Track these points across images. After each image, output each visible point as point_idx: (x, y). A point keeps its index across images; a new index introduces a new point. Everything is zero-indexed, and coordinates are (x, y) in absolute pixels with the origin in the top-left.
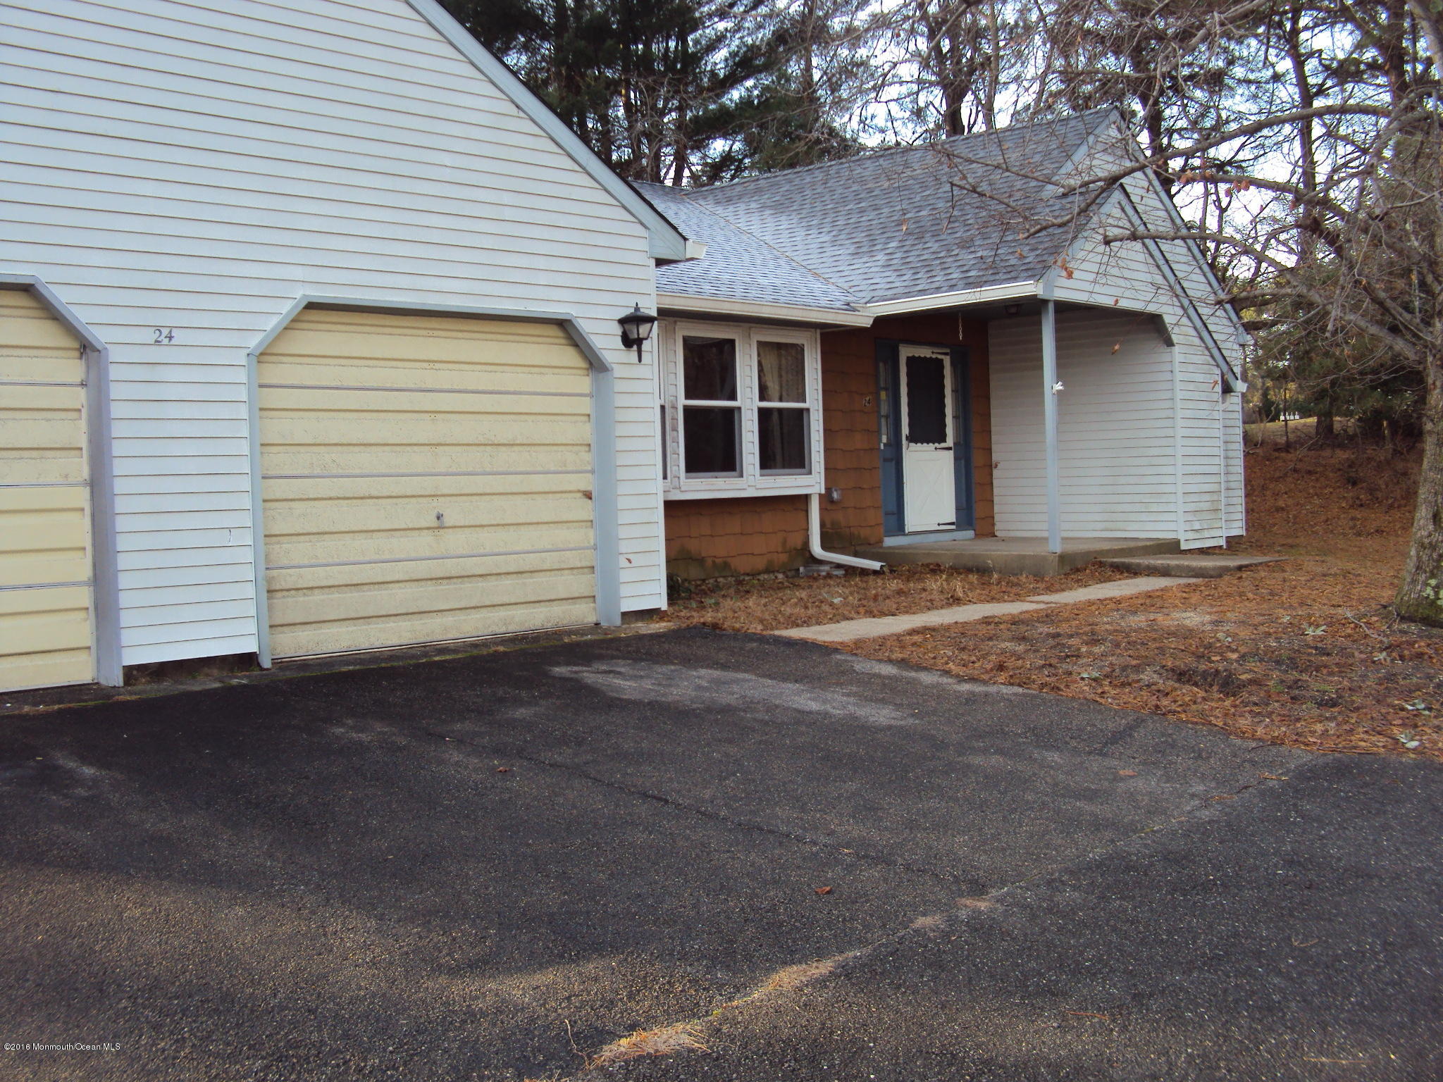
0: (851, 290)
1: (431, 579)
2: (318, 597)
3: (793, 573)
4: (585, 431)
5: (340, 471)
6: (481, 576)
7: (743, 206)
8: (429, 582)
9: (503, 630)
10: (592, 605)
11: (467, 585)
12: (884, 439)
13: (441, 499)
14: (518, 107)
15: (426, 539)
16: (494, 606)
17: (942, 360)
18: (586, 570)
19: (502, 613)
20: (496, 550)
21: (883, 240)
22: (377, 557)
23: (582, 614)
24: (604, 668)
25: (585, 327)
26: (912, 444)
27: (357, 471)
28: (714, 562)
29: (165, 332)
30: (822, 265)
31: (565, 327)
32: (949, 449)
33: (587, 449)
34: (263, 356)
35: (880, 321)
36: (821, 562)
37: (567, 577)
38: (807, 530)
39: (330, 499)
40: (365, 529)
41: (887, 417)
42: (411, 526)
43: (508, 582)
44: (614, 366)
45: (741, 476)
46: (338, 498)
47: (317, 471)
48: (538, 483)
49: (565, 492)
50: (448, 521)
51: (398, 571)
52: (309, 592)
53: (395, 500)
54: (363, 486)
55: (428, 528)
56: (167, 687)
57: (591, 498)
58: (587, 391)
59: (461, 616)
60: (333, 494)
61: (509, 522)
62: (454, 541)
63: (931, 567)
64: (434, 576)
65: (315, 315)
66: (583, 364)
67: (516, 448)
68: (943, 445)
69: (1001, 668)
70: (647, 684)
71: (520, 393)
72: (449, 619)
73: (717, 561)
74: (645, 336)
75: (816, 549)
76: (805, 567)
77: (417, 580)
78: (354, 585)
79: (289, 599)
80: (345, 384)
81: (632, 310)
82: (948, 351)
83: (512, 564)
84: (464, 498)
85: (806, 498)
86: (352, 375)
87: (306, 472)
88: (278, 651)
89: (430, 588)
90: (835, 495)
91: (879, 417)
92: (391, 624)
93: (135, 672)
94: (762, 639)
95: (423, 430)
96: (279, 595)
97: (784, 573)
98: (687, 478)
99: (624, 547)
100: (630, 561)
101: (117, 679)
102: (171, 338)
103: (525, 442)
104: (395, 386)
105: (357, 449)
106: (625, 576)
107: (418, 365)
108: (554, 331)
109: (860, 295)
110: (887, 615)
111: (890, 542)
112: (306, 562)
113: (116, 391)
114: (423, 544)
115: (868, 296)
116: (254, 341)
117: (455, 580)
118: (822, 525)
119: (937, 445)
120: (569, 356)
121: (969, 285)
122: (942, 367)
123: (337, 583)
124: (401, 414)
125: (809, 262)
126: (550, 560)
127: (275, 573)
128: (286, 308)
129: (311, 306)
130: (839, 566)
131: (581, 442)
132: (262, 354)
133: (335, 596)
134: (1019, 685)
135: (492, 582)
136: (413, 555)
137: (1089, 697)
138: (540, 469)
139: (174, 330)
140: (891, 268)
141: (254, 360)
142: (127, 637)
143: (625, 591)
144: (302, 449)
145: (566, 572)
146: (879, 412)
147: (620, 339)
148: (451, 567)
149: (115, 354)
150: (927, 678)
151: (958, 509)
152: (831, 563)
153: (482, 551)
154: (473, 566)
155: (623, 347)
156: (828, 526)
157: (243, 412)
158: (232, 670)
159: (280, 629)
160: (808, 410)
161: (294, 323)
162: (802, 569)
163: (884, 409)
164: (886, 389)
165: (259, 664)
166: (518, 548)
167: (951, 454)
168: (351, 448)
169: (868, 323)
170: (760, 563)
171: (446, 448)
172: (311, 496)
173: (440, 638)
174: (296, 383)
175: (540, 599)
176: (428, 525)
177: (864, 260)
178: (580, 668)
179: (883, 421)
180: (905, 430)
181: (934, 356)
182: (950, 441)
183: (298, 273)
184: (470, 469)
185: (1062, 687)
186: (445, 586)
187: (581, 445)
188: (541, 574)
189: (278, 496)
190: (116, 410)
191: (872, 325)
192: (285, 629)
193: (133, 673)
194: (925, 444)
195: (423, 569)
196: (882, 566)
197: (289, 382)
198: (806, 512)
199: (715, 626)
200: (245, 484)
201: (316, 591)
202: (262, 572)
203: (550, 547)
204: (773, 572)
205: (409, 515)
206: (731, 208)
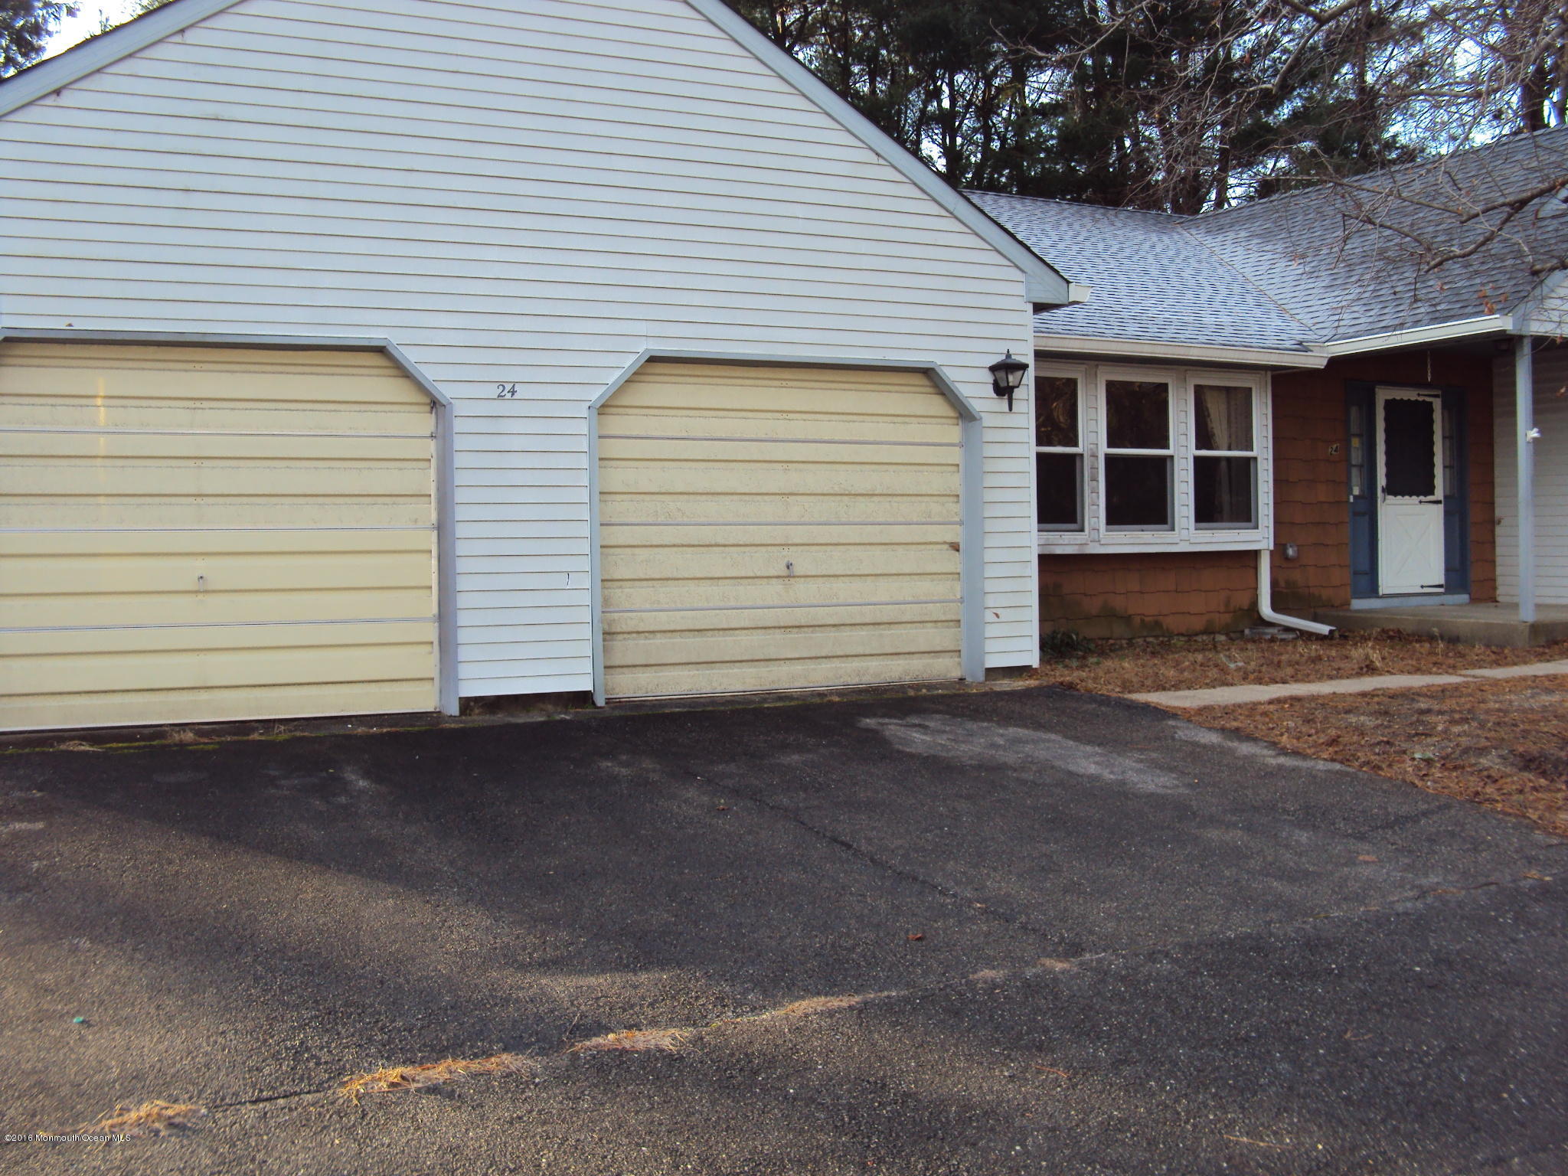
0: (1313, 328)
1: (780, 628)
2: (659, 640)
3: (1238, 635)
4: (954, 482)
5: (685, 519)
6: (834, 626)
7: (1231, 235)
8: (777, 631)
9: (856, 680)
10: (957, 659)
11: (819, 635)
12: (1356, 491)
13: (791, 548)
14: (878, 154)
15: (777, 587)
16: (847, 656)
17: (1431, 403)
18: (951, 624)
19: (856, 664)
20: (851, 601)
21: (1360, 271)
22: (722, 604)
23: (946, 669)
24: (917, 722)
25: (950, 375)
26: (1390, 497)
27: (703, 520)
28: (1142, 621)
29: (508, 387)
30: (1293, 300)
31: (928, 374)
32: (1438, 502)
33: (955, 499)
34: (604, 408)
35: (1335, 362)
36: (1271, 624)
37: (930, 629)
38: (1256, 589)
39: (674, 546)
40: (710, 575)
41: (1361, 466)
42: (759, 574)
43: (864, 633)
44: (982, 414)
45: (1173, 529)
46: (683, 546)
47: (660, 520)
48: (899, 533)
49: (931, 543)
50: (798, 570)
51: (744, 619)
52: (651, 636)
53: (742, 549)
54: (707, 534)
55: (778, 577)
56: (500, 718)
57: (958, 550)
58: (956, 441)
59: (811, 665)
60: (678, 541)
61: (866, 573)
62: (803, 591)
63: (1391, 633)
64: (782, 624)
65: (659, 368)
66: (952, 413)
67: (875, 499)
68: (1430, 498)
69: (1334, 742)
70: (942, 740)
71: (881, 443)
72: (798, 668)
73: (1147, 619)
74: (1016, 384)
75: (1266, 609)
76: (1251, 628)
77: (765, 628)
78: (698, 631)
79: (630, 642)
80: (692, 435)
81: (1003, 357)
82: (1439, 392)
83: (869, 614)
84: (818, 548)
85: (1256, 554)
86: (699, 425)
87: (650, 520)
88: (617, 690)
89: (778, 635)
90: (1291, 552)
91: (1350, 466)
92: (735, 670)
93: (472, 704)
94: (1105, 701)
95: (777, 479)
96: (620, 637)
97: (1227, 635)
98: (1107, 531)
99: (990, 601)
100: (997, 615)
101: (454, 710)
102: (513, 392)
103: (885, 492)
104: (745, 436)
105: (704, 497)
106: (990, 631)
107: (769, 415)
108: (919, 380)
109: (1323, 332)
110: (1277, 682)
111: (1358, 604)
112: (648, 606)
113: (459, 443)
114: (772, 592)
115: (1329, 333)
116: (595, 395)
117: (806, 629)
118: (1274, 584)
119: (1422, 498)
120: (937, 405)
121: (1434, 320)
122: (1432, 411)
123: (678, 628)
124: (752, 464)
125: (1281, 296)
126: (910, 612)
127: (616, 616)
128: (629, 362)
129: (653, 360)
130: (1288, 629)
131: (948, 493)
132: (603, 406)
133: (677, 640)
134: (1342, 762)
135: (846, 633)
136: (760, 603)
137: (1409, 778)
138: (901, 519)
139: (517, 385)
140: (1362, 302)
141: (596, 412)
142: (464, 671)
143: (990, 646)
144: (647, 497)
145: (930, 625)
146: (1348, 460)
147: (991, 387)
148: (800, 616)
149: (460, 408)
150: (1245, 748)
151: (1449, 570)
152: (1280, 625)
153: (835, 601)
154: (823, 615)
155: (995, 396)
156: (1282, 584)
157: (584, 462)
158: (566, 706)
159: (620, 670)
160: (1255, 459)
161: (636, 377)
162: (1247, 631)
163: (1356, 457)
164: (1359, 436)
165: (593, 703)
166: (874, 600)
167: (1439, 509)
168: (698, 497)
169: (1320, 363)
170: (1198, 624)
171: (799, 498)
172: (655, 543)
173: (787, 686)
174: (643, 434)
175: (898, 651)
176: (776, 574)
177: (1336, 293)
178: (887, 720)
179: (1355, 472)
180: (1382, 481)
181: (1421, 399)
182: (1439, 493)
183: (642, 328)
184: (824, 519)
185: (1384, 766)
186: (794, 635)
187: (949, 496)
188: (900, 626)
189: (621, 542)
190: (460, 460)
191: (1326, 366)
192: (625, 670)
193: (468, 704)
194: (1407, 497)
195: (770, 617)
196: (1331, 632)
197: (635, 433)
198: (1256, 569)
199: (1071, 686)
200: (585, 530)
201: (658, 635)
202: (598, 614)
203: (910, 599)
204: (1211, 633)
205: (758, 562)
206: (1220, 238)
